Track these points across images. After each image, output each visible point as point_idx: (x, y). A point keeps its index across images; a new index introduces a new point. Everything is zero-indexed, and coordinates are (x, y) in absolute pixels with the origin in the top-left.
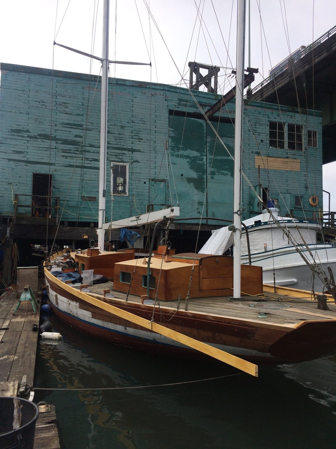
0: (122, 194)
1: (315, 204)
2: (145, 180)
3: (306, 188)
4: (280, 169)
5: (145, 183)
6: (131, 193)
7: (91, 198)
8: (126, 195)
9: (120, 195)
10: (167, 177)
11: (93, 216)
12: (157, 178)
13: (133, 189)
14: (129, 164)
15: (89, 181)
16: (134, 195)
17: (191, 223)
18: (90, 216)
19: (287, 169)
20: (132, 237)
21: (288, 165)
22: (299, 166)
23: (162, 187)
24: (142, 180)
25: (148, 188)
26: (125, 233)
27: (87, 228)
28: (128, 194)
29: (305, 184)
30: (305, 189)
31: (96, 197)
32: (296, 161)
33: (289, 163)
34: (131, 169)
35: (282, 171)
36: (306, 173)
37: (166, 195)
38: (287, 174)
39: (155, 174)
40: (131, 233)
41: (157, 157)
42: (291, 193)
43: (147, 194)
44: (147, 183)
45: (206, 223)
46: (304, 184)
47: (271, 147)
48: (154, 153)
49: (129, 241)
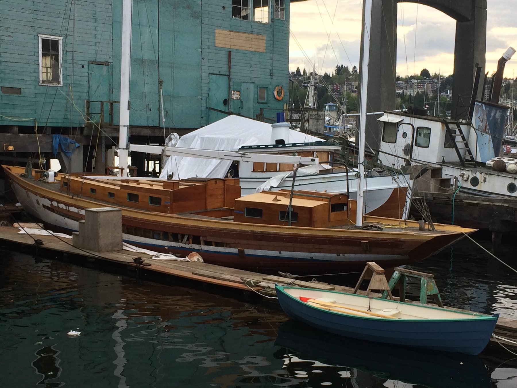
0: (54, 83)
1: (280, 98)
2: (83, 63)
3: (271, 75)
4: (243, 48)
5: (83, 67)
6: (65, 82)
7: (15, 89)
8: (59, 85)
9: (51, 85)
10: (110, 58)
11: (18, 117)
12: (98, 60)
13: (68, 75)
14: (62, 38)
15: (11, 63)
16: (69, 85)
17: (140, 125)
18: (14, 117)
19: (251, 49)
20: (68, 146)
21: (253, 43)
22: (265, 45)
23: (105, 73)
24: (79, 62)
25: (87, 74)
26: (60, 140)
27: (10, 134)
28: (62, 83)
29: (271, 70)
30: (269, 77)
31: (20, 89)
32: (261, 37)
33: (254, 40)
34: (65, 44)
35: (246, 52)
36: (271, 55)
37: (110, 85)
38: (251, 56)
39: (96, 53)
40: (67, 140)
41: (98, 29)
42: (256, 82)
43: (86, 84)
44: (86, 67)
45: (158, 126)
46: (269, 71)
47: (233, 17)
48: (94, 21)
49: (65, 153)
